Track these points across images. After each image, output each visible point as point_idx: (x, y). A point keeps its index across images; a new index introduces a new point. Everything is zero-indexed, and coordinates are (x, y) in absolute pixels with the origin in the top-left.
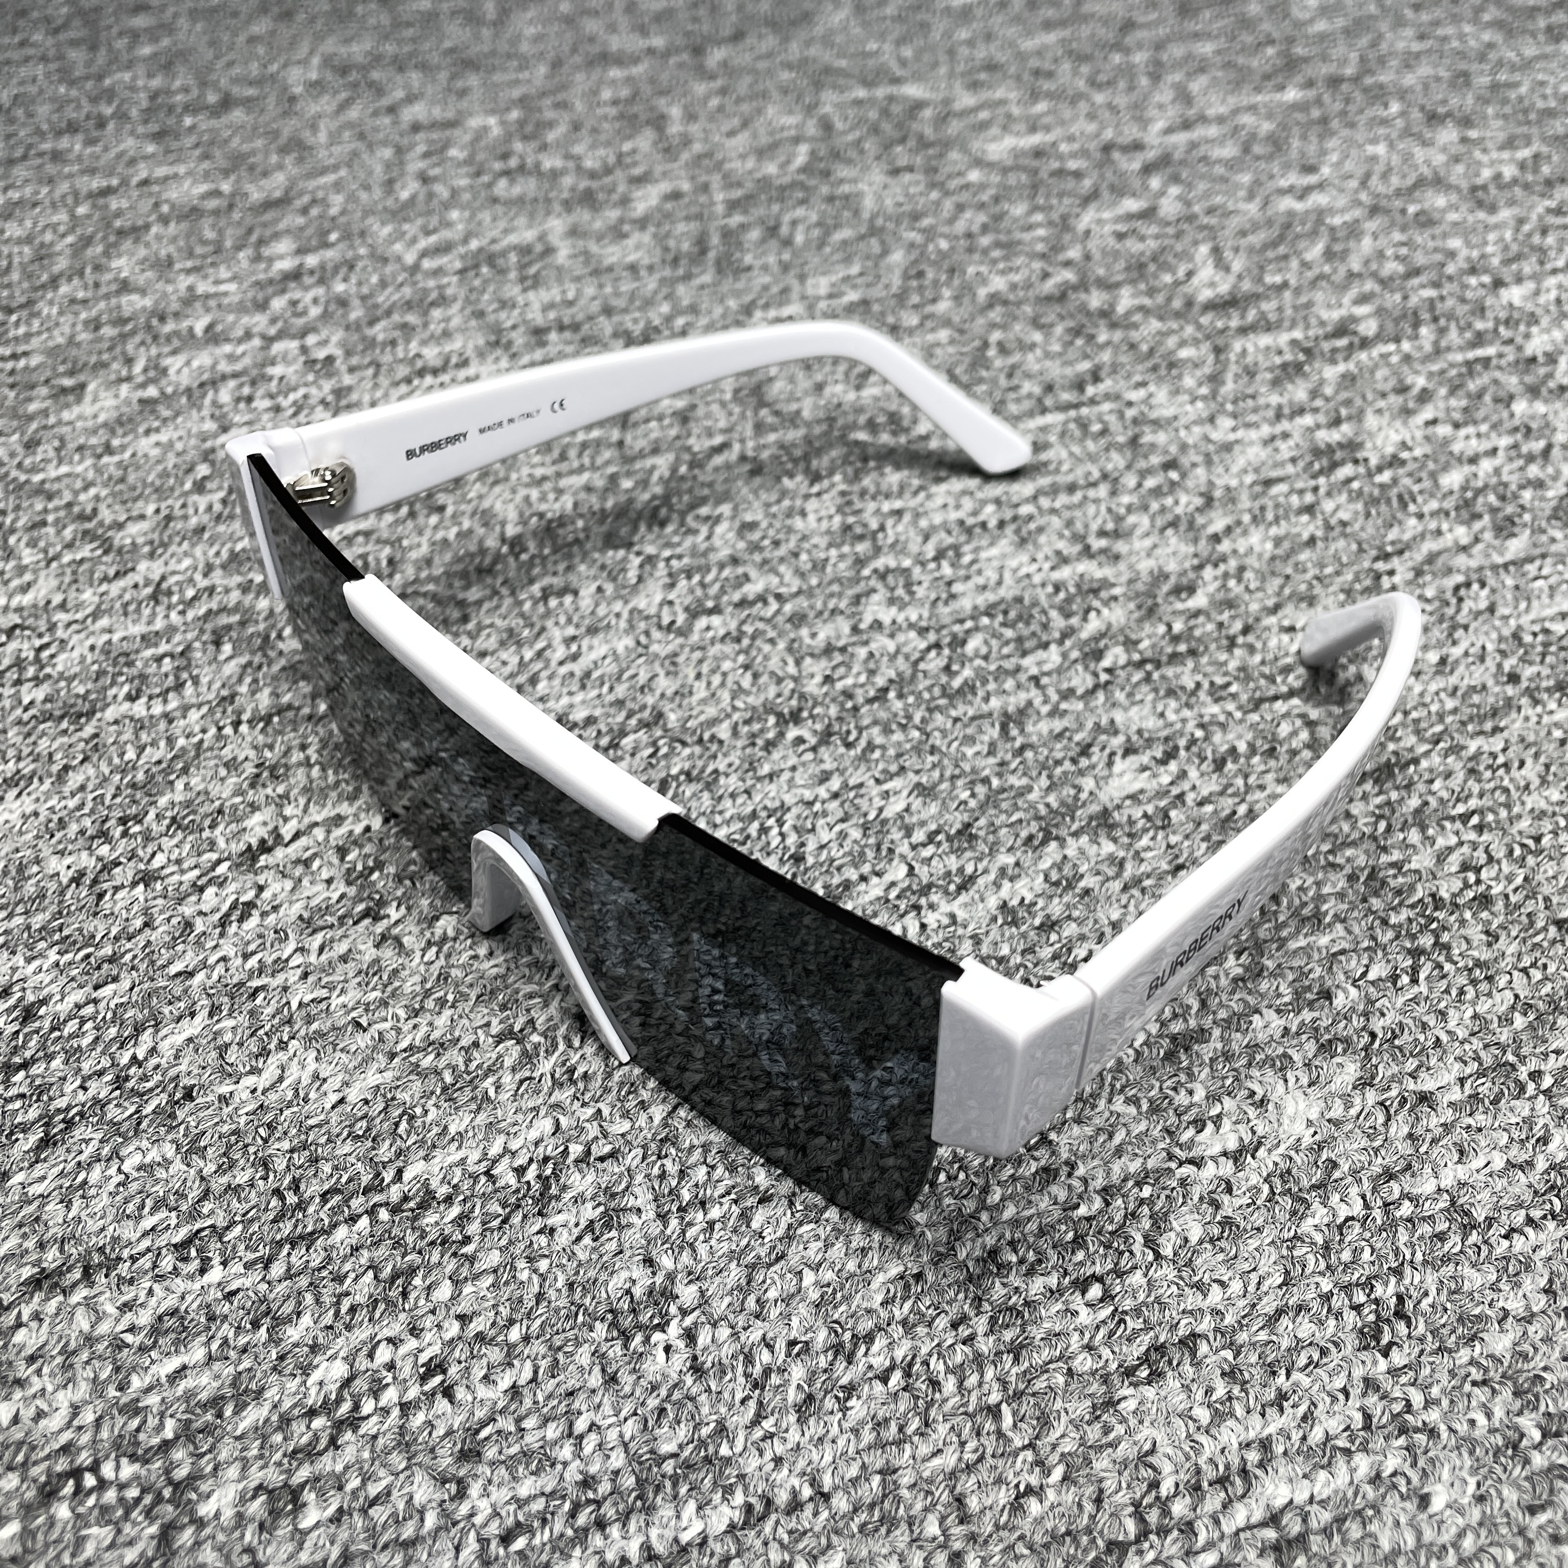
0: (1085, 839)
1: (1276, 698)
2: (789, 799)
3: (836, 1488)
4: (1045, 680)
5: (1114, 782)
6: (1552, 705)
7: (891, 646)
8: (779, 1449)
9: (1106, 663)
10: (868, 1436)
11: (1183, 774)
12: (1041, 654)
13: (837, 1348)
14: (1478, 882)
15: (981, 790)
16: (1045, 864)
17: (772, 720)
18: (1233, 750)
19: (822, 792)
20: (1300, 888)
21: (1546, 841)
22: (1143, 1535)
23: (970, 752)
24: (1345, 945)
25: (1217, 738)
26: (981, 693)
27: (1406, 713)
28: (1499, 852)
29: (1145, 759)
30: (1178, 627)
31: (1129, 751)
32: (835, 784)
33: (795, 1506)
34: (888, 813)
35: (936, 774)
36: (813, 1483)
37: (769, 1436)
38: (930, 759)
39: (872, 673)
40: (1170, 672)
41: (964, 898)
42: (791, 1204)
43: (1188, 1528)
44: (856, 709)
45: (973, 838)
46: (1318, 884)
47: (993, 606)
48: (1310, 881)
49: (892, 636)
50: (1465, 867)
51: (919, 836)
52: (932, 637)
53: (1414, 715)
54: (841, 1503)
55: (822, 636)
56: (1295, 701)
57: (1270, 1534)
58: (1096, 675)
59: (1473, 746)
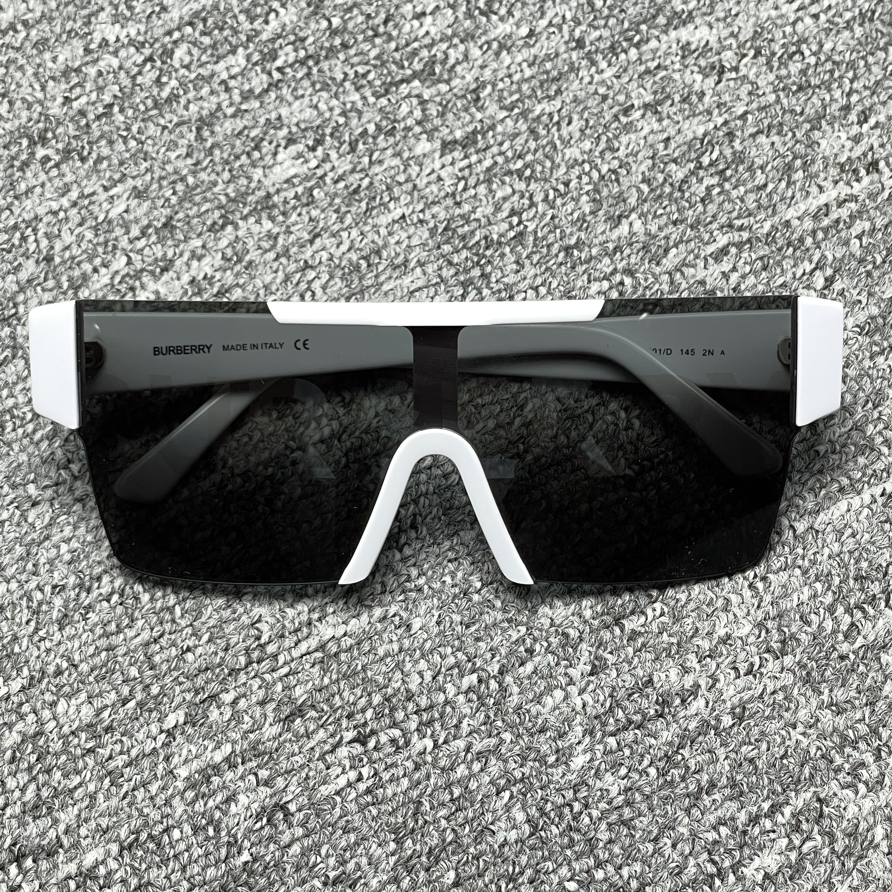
0: (252, 220)
1: (402, 81)
2: (41, 211)
3: (81, 661)
4: (232, 83)
5: (277, 169)
6: (603, 65)
7: (115, 63)
8: (48, 644)
9: (279, 63)
10: (99, 631)
11: (326, 158)
12: (231, 60)
13: (81, 586)
14: (520, 223)
15: (180, 187)
16: (224, 243)
17: (25, 142)
18: (365, 133)
19: (65, 202)
20: (398, 243)
21: (572, 185)
22: (249, 663)
23: (173, 155)
24: (420, 283)
25: (354, 122)
26: (183, 101)
27: (494, 85)
28: (538, 198)
29: (300, 147)
30: (336, 22)
31: (291, 141)
32: (74, 194)
33: (59, 672)
34: (113, 214)
35: (148, 177)
36: (69, 659)
37: (42, 639)
38: (145, 165)
39: (100, 89)
40: (325, 65)
41: (166, 277)
42: (52, 505)
43: (275, 656)
44: (88, 125)
45: (174, 227)
46: (409, 237)
47: (196, 14)
48: (404, 235)
49: (115, 53)
50: (513, 213)
51: (135, 231)
52: (147, 52)
53: (501, 85)
54: (84, 667)
55: (61, 59)
56: (416, 83)
57: (319, 655)
58: (270, 74)
59: (538, 110)
